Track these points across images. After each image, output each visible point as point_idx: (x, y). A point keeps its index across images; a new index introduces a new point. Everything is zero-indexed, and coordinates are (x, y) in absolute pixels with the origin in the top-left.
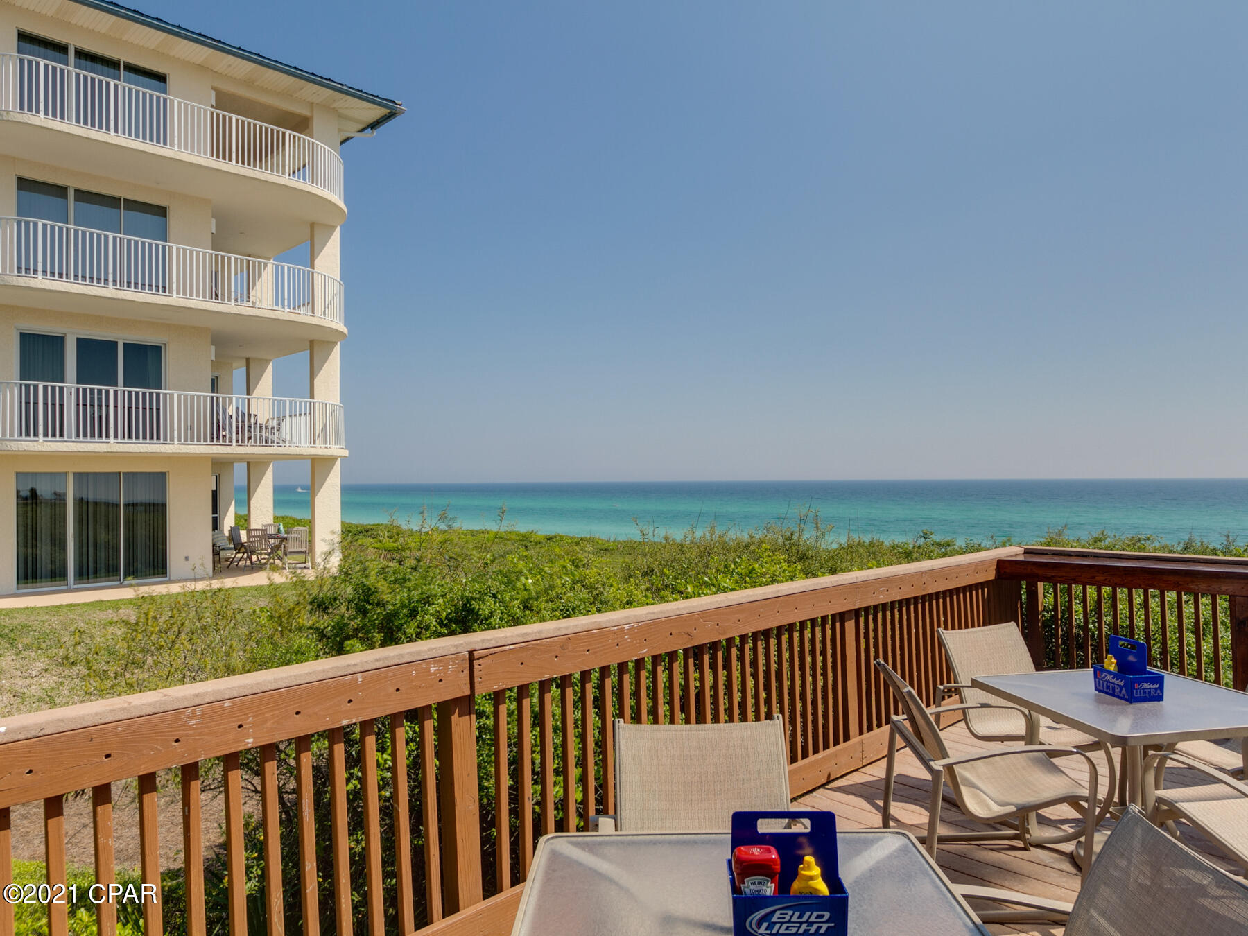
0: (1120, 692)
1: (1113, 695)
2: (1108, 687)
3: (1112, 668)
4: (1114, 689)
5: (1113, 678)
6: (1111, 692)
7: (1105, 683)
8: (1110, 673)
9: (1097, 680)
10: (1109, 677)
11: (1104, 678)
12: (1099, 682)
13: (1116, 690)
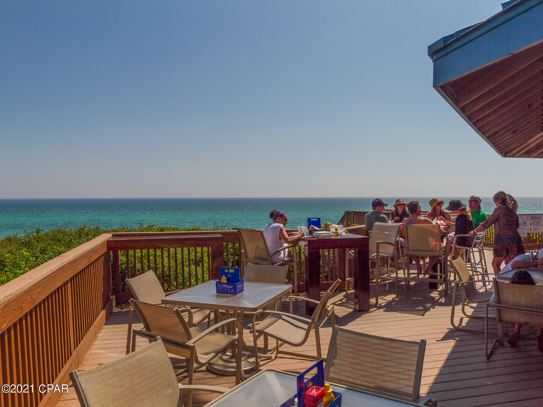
0: (231, 291)
1: (227, 293)
2: (224, 290)
3: (225, 281)
4: (227, 290)
5: (227, 286)
6: (226, 292)
7: (222, 289)
8: (225, 284)
9: (218, 288)
10: (225, 286)
11: (221, 286)
12: (219, 289)
13: (229, 291)
